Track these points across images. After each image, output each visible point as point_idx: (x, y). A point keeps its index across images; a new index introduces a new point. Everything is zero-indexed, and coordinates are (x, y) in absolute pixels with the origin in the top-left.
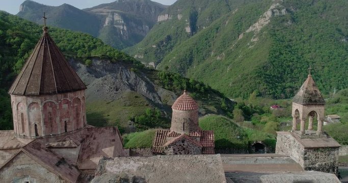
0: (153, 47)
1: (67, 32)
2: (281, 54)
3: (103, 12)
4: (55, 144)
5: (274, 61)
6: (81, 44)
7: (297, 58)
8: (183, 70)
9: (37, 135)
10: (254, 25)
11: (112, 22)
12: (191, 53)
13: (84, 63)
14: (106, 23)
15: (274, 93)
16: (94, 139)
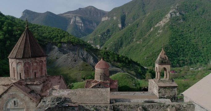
0: (99, 37)
1: (48, 28)
2: (176, 40)
3: (70, 16)
4: (29, 83)
5: (172, 44)
6: (56, 34)
7: (187, 42)
8: (117, 49)
9: (21, 78)
10: (160, 22)
11: (75, 22)
12: (122, 39)
13: (57, 46)
14: (72, 22)
15: (172, 64)
16: (50, 81)
